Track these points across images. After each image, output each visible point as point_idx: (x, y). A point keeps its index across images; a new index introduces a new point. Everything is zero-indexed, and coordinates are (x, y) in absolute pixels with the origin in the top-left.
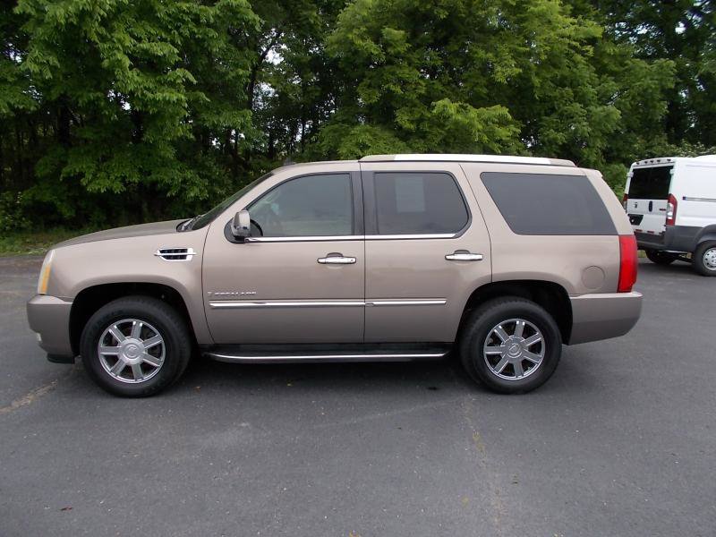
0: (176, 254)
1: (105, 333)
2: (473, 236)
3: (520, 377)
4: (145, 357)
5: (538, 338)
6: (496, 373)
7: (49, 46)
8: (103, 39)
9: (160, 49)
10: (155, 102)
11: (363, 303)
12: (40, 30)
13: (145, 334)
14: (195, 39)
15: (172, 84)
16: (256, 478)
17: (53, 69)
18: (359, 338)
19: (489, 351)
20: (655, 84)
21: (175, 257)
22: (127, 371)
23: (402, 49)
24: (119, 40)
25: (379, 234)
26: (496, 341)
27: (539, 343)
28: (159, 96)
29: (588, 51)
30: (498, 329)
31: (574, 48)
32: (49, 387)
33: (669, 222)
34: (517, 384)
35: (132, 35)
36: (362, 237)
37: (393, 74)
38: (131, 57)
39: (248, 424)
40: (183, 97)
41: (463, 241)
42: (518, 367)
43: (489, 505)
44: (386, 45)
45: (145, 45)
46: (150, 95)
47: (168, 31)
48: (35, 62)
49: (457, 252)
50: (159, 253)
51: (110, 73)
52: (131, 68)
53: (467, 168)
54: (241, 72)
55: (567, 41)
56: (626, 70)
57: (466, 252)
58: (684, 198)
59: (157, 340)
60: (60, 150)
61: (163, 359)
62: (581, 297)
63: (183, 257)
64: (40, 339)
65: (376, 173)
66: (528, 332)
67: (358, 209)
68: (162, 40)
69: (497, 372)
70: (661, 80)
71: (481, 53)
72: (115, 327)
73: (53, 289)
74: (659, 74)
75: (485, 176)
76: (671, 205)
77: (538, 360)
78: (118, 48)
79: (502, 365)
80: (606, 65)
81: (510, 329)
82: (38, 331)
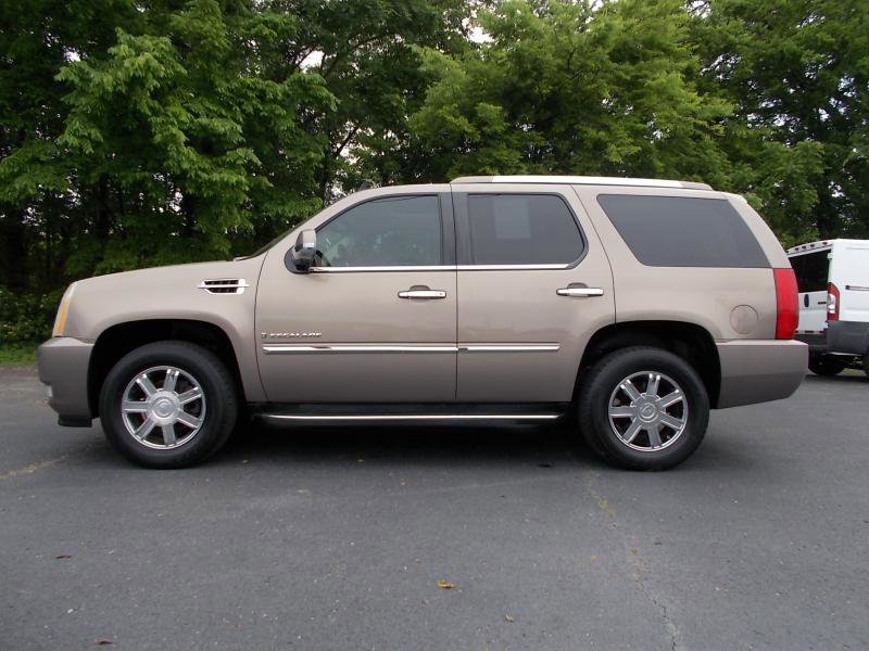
0: (225, 287)
1: (131, 385)
2: (590, 267)
3: (657, 448)
4: (180, 414)
5: (678, 396)
6: (625, 442)
7: (93, 119)
8: (155, 113)
9: (221, 126)
10: (211, 184)
11: (456, 349)
12: (83, 100)
13: (182, 386)
14: (260, 117)
15: (232, 166)
16: (315, 534)
17: (96, 144)
18: (450, 397)
19: (617, 413)
20: (800, 169)
21: (223, 290)
22: (156, 434)
23: (500, 128)
24: (175, 115)
25: (474, 264)
26: (624, 399)
27: (680, 403)
28: (216, 177)
29: (717, 131)
30: (626, 385)
31: (701, 128)
32: (58, 460)
33: (832, 317)
34: (654, 456)
35: (188, 110)
36: (454, 267)
37: (490, 156)
38: (186, 133)
39: (306, 491)
40: (243, 179)
41: (576, 274)
42: (653, 435)
43: (624, 562)
44: (480, 124)
45: (204, 120)
46: (205, 176)
47: (229, 108)
48: (74, 135)
49: (571, 286)
50: (203, 285)
51: (161, 150)
52: (186, 144)
53: (582, 191)
54: (313, 155)
55: (693, 120)
56: (764, 155)
57: (583, 286)
58: (848, 287)
59: (197, 393)
60: (96, 245)
61: (202, 418)
62: (728, 339)
63: (233, 290)
64: (51, 395)
65: (470, 194)
66: (664, 389)
67: (449, 234)
68: (221, 116)
69: (627, 440)
71: (592, 133)
72: (145, 376)
73: (70, 332)
74: (805, 157)
76: (832, 296)
77: (681, 427)
78: (173, 124)
79: (633, 433)
80: (738, 151)
81: (641, 384)
82: (47, 383)
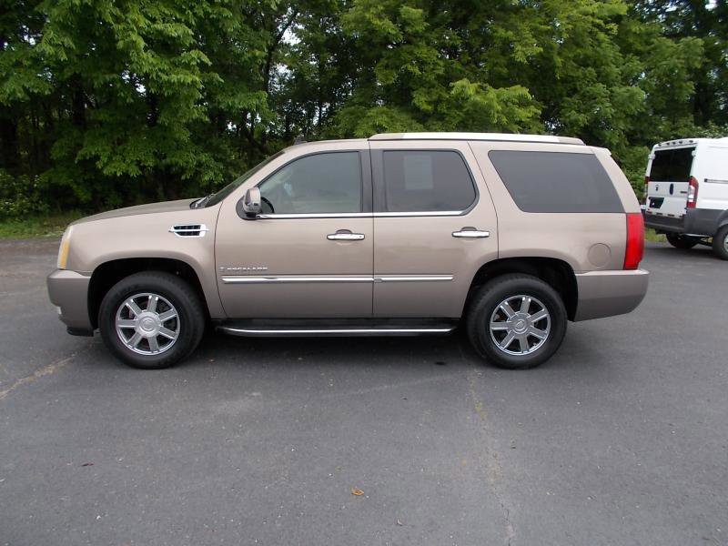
0: (189, 231)
1: (122, 307)
3: (526, 353)
4: (161, 329)
5: (544, 314)
6: (501, 348)
7: (64, 27)
8: (117, 20)
9: (174, 30)
10: (170, 84)
11: (371, 279)
12: (55, 11)
13: (161, 308)
14: (209, 19)
15: (187, 66)
16: (266, 440)
17: (68, 50)
18: (368, 313)
19: (496, 327)
20: (681, 63)
21: (189, 234)
22: (144, 343)
23: (420, 28)
24: (134, 21)
25: (387, 211)
26: (503, 317)
27: (545, 318)
28: (174, 78)
29: (611, 29)
30: (504, 305)
31: (598, 26)
32: (69, 359)
33: (690, 205)
34: (523, 359)
35: (146, 16)
36: (371, 214)
37: (411, 53)
38: (146, 39)
39: (259, 394)
40: (197, 79)
41: (468, 219)
42: (524, 342)
43: (486, 466)
44: (405, 24)
45: (159, 26)
46: (165, 77)
47: (182, 11)
48: (50, 44)
49: (465, 229)
50: (173, 230)
51: (124, 54)
52: (146, 49)
53: (475, 147)
54: (258, 53)
55: (591, 19)
56: (653, 49)
57: (473, 229)
58: (706, 180)
59: (172, 313)
61: (178, 331)
62: (587, 274)
63: (197, 233)
64: (60, 313)
65: (385, 151)
66: (534, 308)
67: (367, 186)
68: (177, 21)
69: (502, 347)
70: (688, 59)
71: (501, 32)
72: (132, 301)
73: (72, 264)
74: (685, 53)
75: (493, 155)
76: (692, 188)
77: (543, 336)
78: (133, 30)
79: (508, 341)
80: (631, 45)
81: (516, 305)
82: (58, 305)
